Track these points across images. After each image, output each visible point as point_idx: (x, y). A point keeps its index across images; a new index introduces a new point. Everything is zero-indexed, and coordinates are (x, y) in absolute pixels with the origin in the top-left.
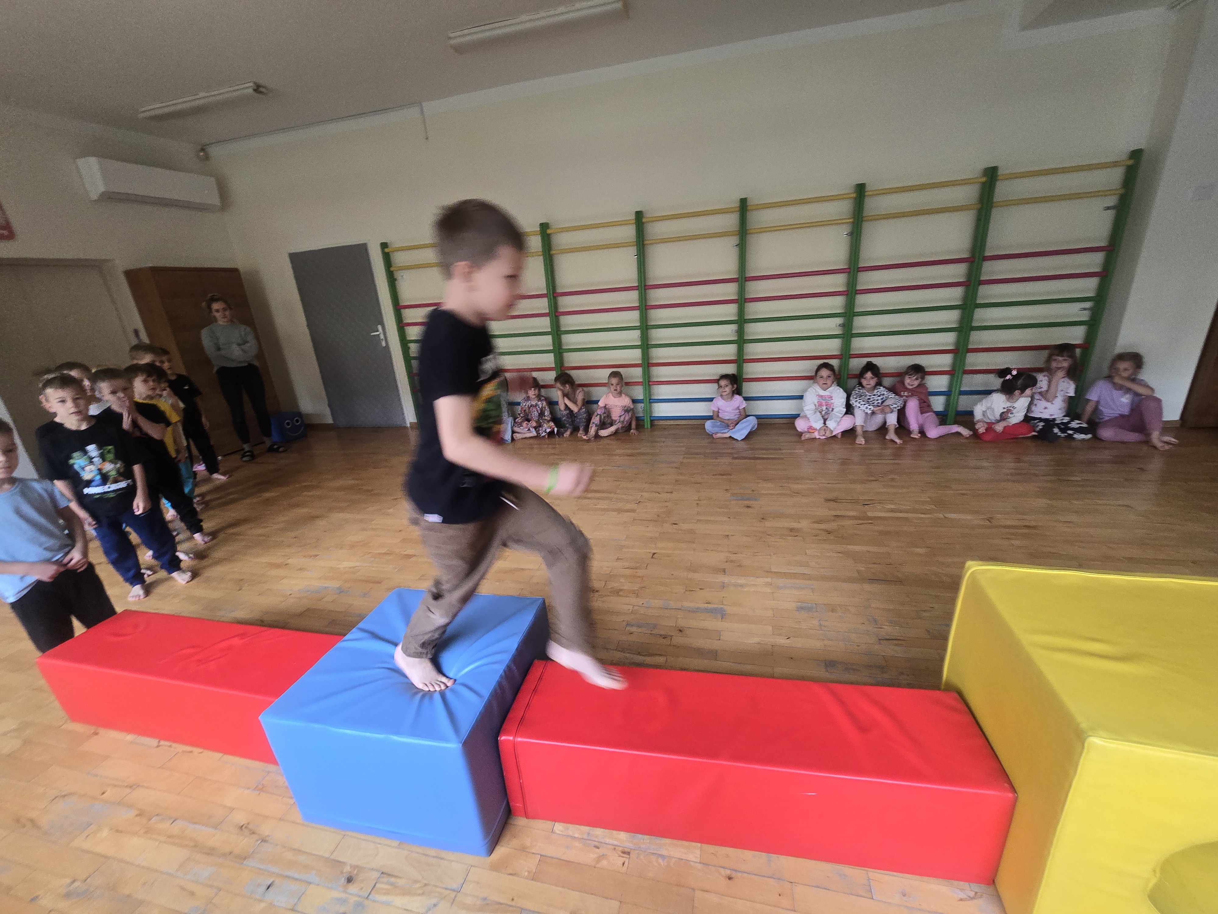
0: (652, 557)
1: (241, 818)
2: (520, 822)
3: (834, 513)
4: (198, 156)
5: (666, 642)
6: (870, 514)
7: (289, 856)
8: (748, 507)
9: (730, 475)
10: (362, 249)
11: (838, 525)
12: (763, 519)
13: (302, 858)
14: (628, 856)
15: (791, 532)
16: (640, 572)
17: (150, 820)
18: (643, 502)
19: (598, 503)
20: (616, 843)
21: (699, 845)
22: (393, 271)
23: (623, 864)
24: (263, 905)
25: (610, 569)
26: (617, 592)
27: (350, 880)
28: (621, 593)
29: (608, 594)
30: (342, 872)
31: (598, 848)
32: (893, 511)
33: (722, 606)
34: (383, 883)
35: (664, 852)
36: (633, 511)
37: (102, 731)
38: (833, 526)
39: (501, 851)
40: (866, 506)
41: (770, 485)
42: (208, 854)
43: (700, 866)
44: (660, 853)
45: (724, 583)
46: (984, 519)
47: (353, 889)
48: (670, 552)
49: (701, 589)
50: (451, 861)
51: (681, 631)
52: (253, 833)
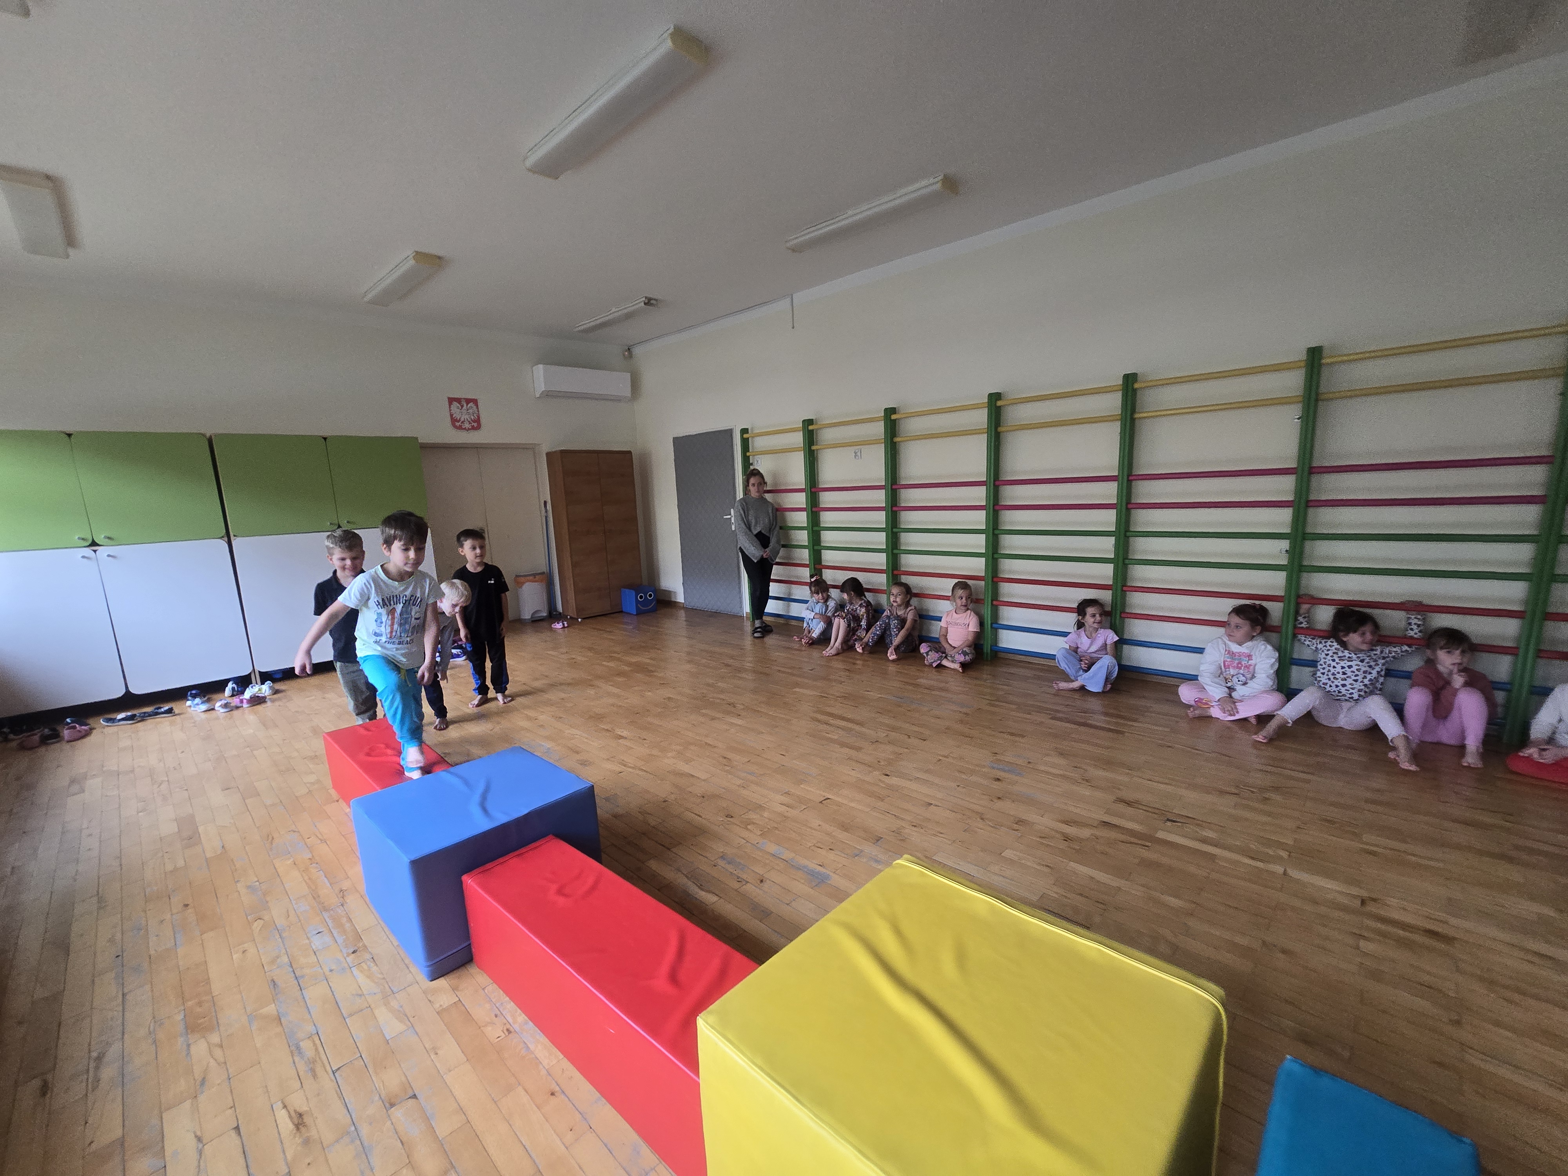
0: (821, 802)
1: (346, 885)
2: (473, 969)
3: (1107, 818)
4: (624, 355)
5: (736, 885)
6: (1161, 835)
7: (344, 920)
8: (998, 780)
9: (1023, 736)
10: (729, 433)
11: (1092, 835)
12: (999, 798)
13: (348, 925)
14: (507, 1034)
15: (1016, 824)
16: (792, 813)
17: (311, 864)
18: (880, 742)
19: (833, 732)
20: (511, 1021)
21: (561, 1056)
22: (749, 456)
23: (499, 1037)
24: (307, 941)
25: (766, 800)
26: (746, 824)
27: (354, 952)
28: (749, 827)
29: (738, 823)
30: (356, 945)
31: (496, 1016)
32: (1204, 841)
33: (831, 874)
34: (366, 964)
35: (532, 1047)
36: (858, 749)
37: (341, 800)
38: (1086, 833)
39: (442, 982)
40: (1169, 824)
41: (1062, 761)
42: (314, 898)
43: (544, 1072)
44: (529, 1046)
45: (862, 851)
46: (1355, 897)
47: (350, 959)
48: (845, 802)
49: (830, 849)
50: (410, 972)
51: (762, 881)
52: (343, 898)
